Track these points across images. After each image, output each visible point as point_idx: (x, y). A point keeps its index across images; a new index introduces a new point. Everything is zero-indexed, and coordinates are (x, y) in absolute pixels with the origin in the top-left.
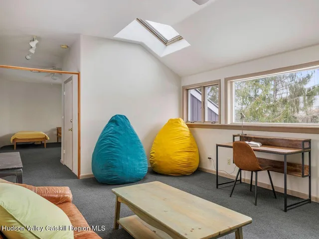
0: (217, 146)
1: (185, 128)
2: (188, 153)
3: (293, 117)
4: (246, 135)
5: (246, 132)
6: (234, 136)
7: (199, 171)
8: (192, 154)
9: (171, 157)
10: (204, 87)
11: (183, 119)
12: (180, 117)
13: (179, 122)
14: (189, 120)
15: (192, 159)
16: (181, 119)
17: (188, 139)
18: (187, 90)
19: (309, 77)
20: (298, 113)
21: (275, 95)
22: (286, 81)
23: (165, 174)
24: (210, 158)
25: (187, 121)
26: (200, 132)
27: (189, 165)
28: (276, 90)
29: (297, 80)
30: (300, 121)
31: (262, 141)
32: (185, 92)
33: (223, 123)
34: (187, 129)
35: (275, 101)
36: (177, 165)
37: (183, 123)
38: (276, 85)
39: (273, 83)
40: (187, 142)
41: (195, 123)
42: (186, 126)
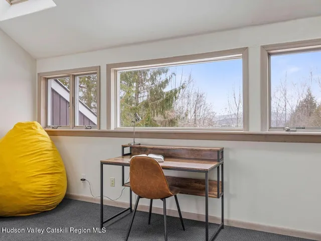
0: (102, 163)
1: (43, 136)
2: (49, 177)
3: (154, 120)
4: (139, 144)
5: (138, 141)
6: (123, 147)
7: (68, 200)
8: (57, 177)
9: (21, 186)
10: (74, 76)
11: (39, 121)
12: (34, 120)
13: (33, 127)
14: (49, 124)
15: (57, 185)
16: (36, 123)
17: (50, 153)
18: (47, 79)
19: (167, 81)
20: (157, 116)
21: (137, 97)
22: (147, 83)
23: (10, 216)
24: (85, 180)
25: (46, 126)
26: (68, 143)
27: (51, 195)
28: (138, 92)
29: (156, 83)
30: (159, 124)
31: (163, 152)
32: (43, 83)
33: (104, 128)
34: (47, 138)
35: (137, 104)
36: (32, 199)
37: (40, 129)
38: (137, 87)
39: (135, 84)
40: (48, 159)
41: (58, 129)
42: (46, 134)
